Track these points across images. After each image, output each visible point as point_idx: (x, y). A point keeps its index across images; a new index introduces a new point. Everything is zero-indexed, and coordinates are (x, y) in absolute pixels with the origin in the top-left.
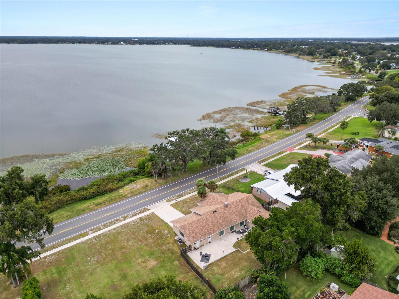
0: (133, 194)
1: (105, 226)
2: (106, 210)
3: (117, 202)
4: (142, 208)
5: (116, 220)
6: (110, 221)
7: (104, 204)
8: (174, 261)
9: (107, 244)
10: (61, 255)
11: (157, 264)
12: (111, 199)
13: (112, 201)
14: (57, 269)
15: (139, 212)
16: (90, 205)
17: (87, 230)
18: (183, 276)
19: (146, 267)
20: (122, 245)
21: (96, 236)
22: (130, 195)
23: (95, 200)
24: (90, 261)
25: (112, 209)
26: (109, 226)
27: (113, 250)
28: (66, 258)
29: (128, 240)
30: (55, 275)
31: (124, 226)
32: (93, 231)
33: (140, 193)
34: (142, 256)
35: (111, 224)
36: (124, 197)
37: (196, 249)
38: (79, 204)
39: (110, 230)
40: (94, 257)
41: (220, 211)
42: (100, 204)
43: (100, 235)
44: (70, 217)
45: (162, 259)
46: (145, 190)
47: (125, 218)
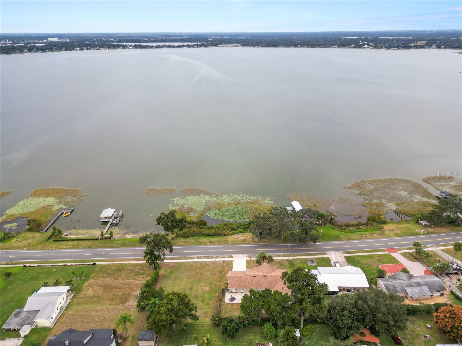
0: (234, 243)
1: (204, 258)
2: (211, 248)
3: (221, 245)
4: (229, 255)
5: (211, 257)
6: (209, 255)
7: (214, 243)
8: (217, 293)
9: (197, 269)
10: (177, 265)
11: (208, 290)
12: (219, 241)
13: (219, 242)
14: (171, 271)
15: (226, 256)
16: (207, 240)
17: (195, 256)
18: (214, 302)
19: (203, 289)
20: (203, 272)
21: (197, 262)
22: (230, 243)
23: (212, 238)
24: (185, 274)
25: (215, 248)
26: (206, 258)
27: (197, 273)
28: (177, 267)
29: (207, 271)
30: (168, 273)
31: (213, 262)
32: (197, 258)
33: (237, 244)
34: (206, 283)
35: (208, 257)
36: (227, 242)
37: (231, 292)
38: (203, 237)
39: (205, 261)
40: (187, 272)
41: (258, 278)
42: (212, 242)
43: (198, 262)
44: (193, 244)
45: (212, 289)
46: (242, 242)
47: (217, 257)
